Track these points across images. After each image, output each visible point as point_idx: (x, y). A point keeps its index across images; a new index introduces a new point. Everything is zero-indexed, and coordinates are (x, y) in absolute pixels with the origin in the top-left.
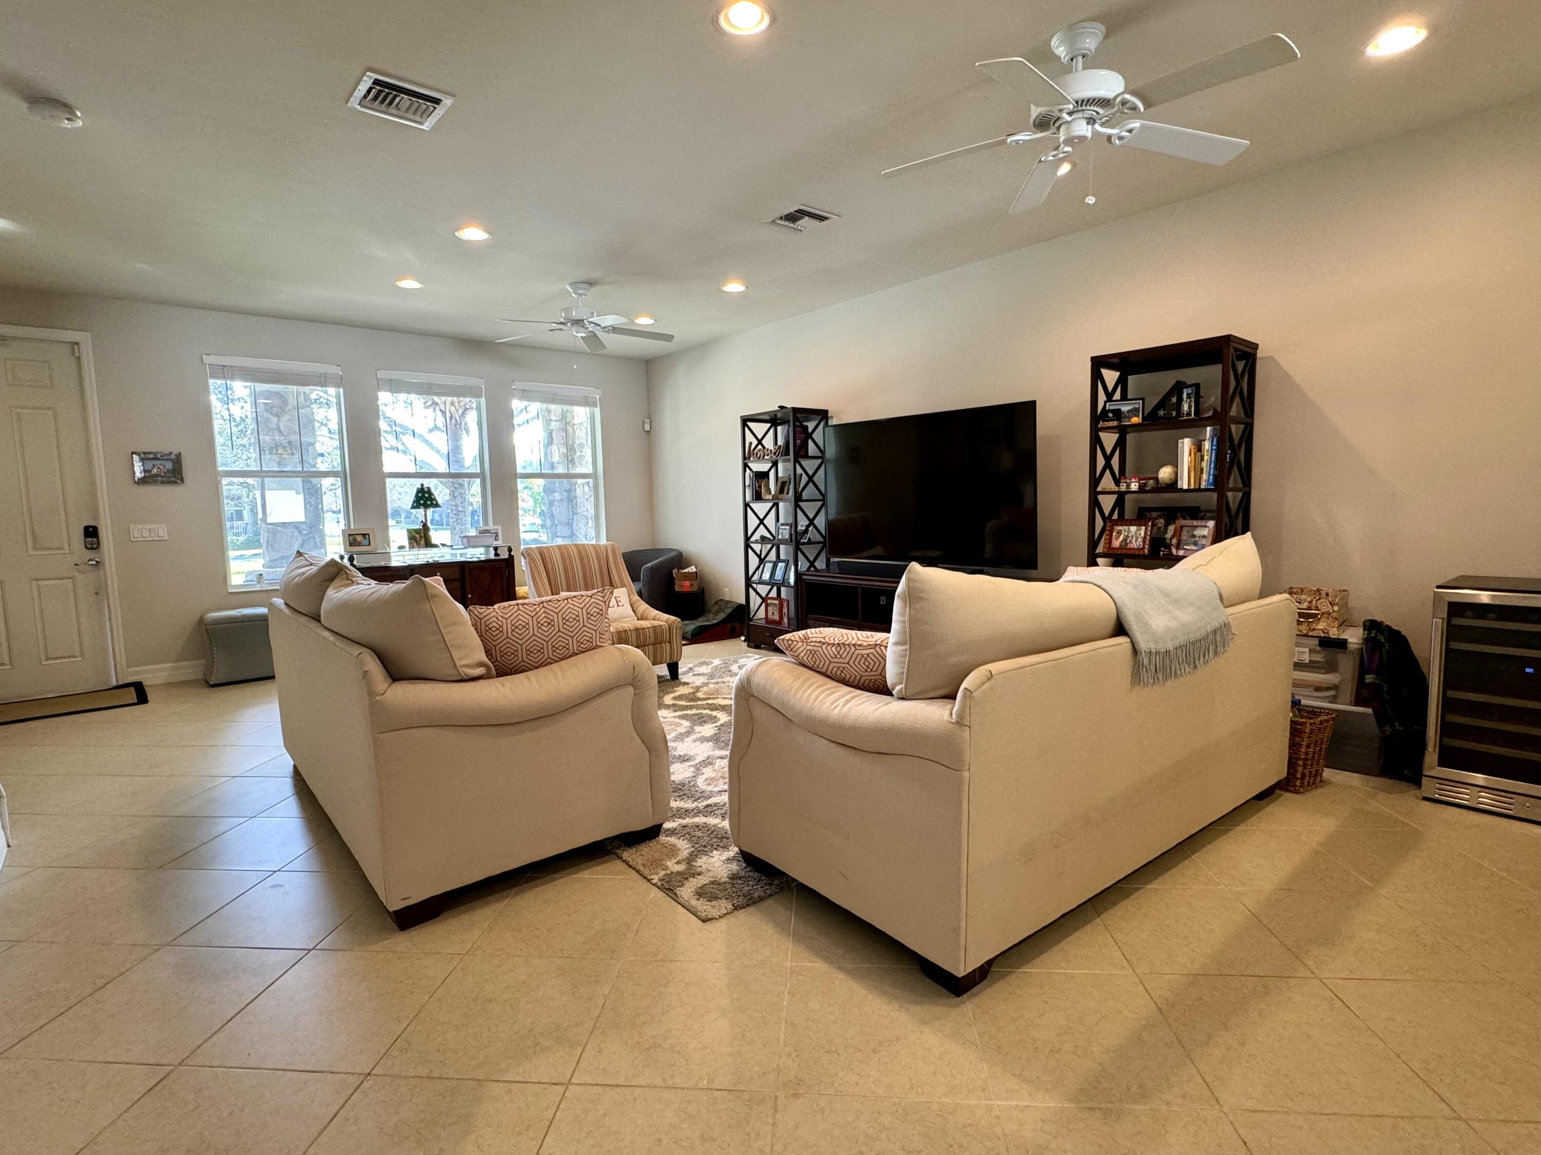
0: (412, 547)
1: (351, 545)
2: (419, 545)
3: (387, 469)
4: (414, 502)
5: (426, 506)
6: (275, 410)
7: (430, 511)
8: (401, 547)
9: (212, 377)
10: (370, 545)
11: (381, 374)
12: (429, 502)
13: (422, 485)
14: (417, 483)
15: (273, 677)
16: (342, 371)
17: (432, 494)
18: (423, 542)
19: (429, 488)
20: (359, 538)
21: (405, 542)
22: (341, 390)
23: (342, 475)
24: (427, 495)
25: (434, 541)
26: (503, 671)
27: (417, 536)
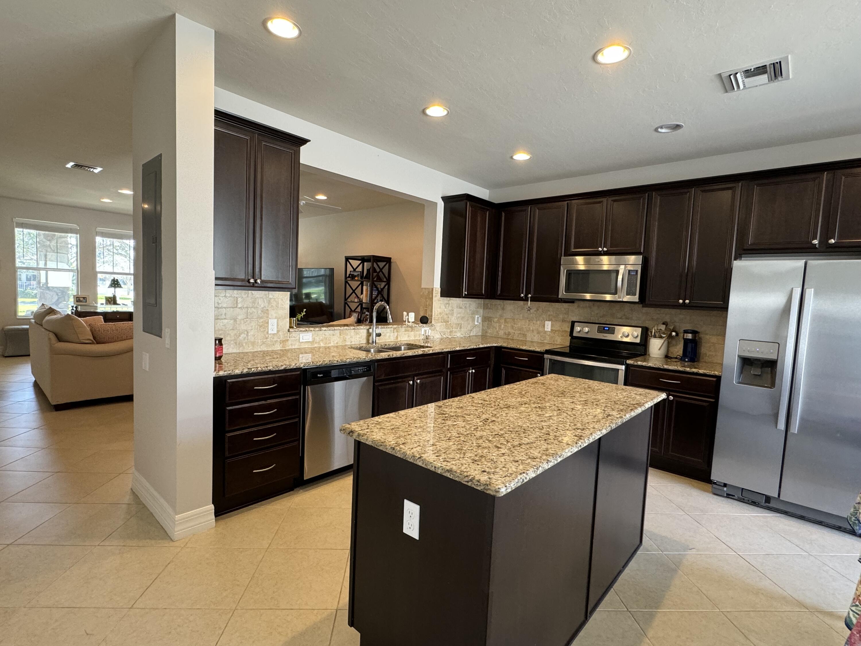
0: (106, 304)
1: (77, 301)
2: (110, 303)
3: (98, 269)
4: (110, 285)
5: (115, 287)
6: (49, 238)
7: (118, 290)
8: (102, 304)
9: (16, 227)
10: (86, 302)
11: (99, 229)
12: (116, 286)
13: (114, 278)
14: (112, 277)
15: (29, 355)
16: (79, 227)
17: (119, 282)
18: (112, 302)
19: (117, 280)
20: (81, 299)
21: (104, 301)
22: (78, 235)
23: (76, 271)
24: (116, 283)
25: (118, 302)
26: (98, 343)
27: (110, 300)
